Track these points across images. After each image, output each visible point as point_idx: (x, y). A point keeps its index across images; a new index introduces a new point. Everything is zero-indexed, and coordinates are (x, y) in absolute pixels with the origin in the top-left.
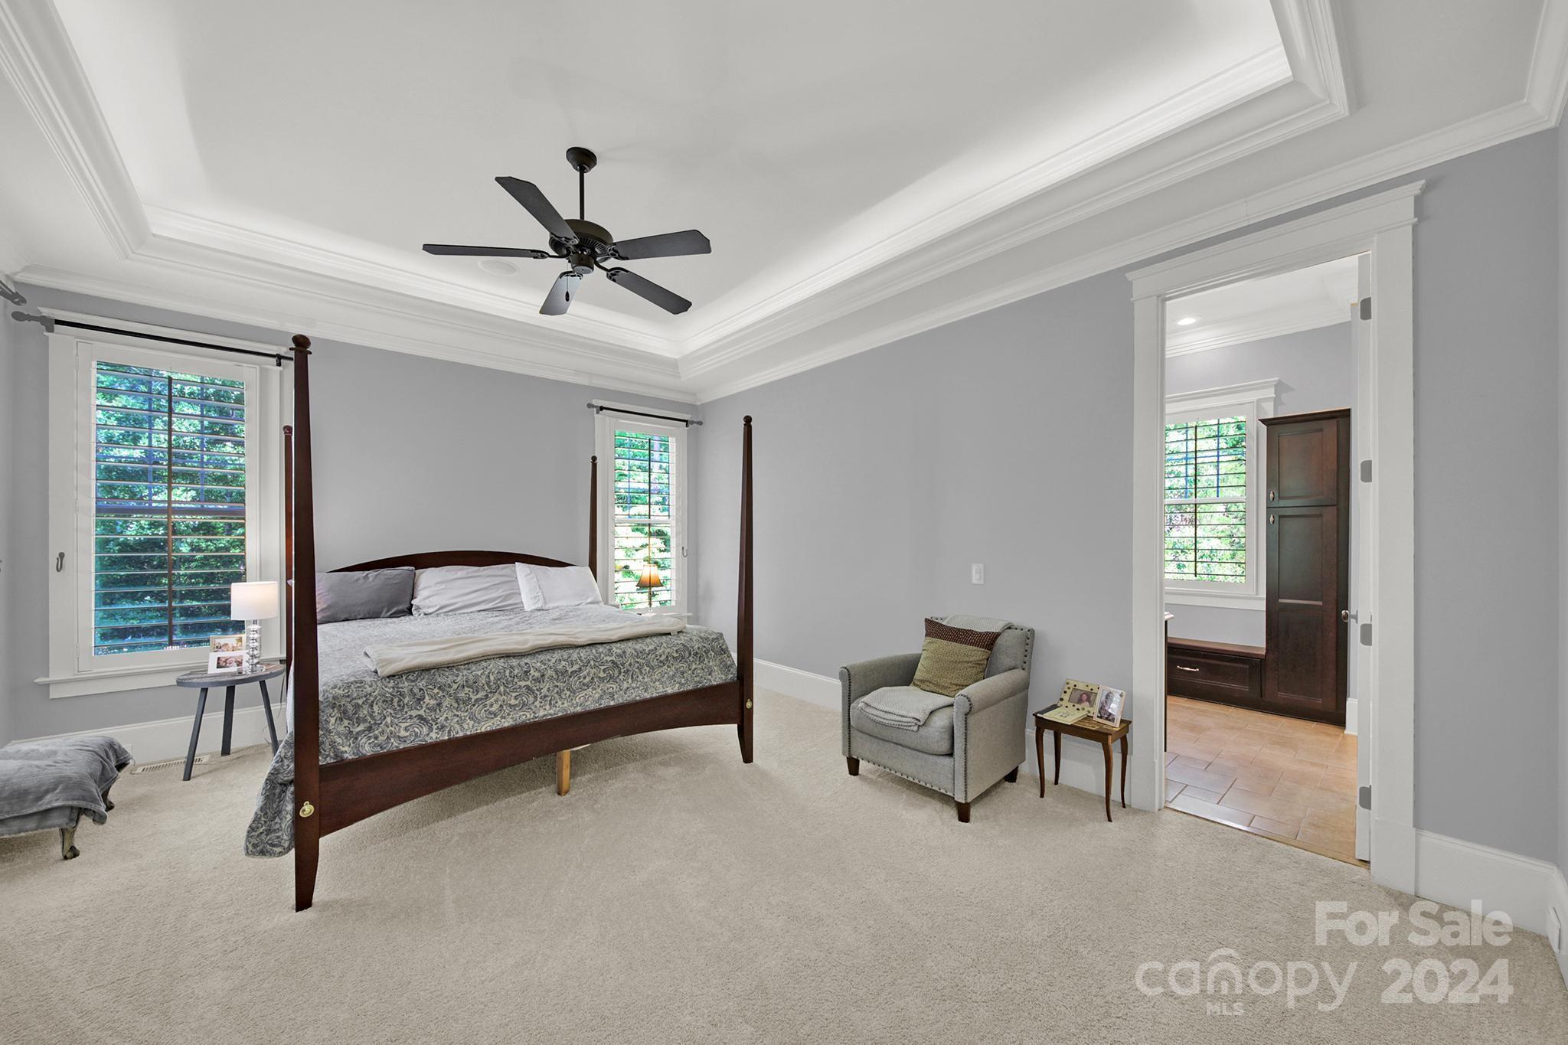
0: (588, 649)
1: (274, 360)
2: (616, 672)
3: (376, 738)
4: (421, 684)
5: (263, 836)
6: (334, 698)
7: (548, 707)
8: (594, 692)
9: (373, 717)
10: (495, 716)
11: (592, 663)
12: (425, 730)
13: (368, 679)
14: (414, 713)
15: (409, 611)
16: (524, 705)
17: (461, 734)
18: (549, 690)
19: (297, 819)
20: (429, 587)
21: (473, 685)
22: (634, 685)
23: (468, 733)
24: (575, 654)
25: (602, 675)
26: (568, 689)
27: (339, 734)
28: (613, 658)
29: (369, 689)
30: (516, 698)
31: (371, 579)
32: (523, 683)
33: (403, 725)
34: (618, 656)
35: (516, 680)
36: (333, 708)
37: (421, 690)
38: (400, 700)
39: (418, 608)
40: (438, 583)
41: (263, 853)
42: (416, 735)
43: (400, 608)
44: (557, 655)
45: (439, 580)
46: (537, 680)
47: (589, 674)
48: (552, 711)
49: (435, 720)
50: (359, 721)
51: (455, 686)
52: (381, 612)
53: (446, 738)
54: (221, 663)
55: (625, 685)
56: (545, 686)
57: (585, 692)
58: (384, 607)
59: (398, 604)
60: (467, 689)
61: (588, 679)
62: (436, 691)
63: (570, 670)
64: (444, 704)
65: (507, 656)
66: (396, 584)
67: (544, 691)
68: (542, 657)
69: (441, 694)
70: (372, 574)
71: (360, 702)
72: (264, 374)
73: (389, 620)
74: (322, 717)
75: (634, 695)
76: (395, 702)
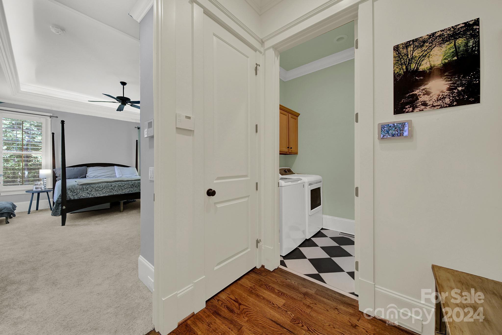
0: (126, 182)
1: (49, 117)
2: (133, 186)
3: (78, 196)
4: (88, 186)
5: (55, 213)
6: (69, 188)
7: (116, 192)
8: (127, 190)
9: (77, 192)
10: (104, 193)
11: (127, 184)
12: (89, 195)
13: (76, 185)
14: (86, 192)
15: (85, 177)
16: (111, 192)
17: (96, 196)
18: (117, 189)
19: (62, 209)
20: (91, 171)
21: (100, 187)
22: (137, 189)
23: (98, 196)
24: (123, 182)
25: (129, 187)
26: (121, 189)
27: (70, 195)
28: (132, 183)
29: (76, 187)
30: (109, 190)
31: (75, 169)
32: (111, 187)
33: (84, 194)
34: (134, 183)
35: (109, 187)
36: (69, 190)
37: (88, 188)
38: (83, 189)
39: (88, 176)
40: (93, 171)
41: (55, 215)
42: (87, 196)
43: (83, 176)
44: (119, 182)
45: (94, 170)
46: (114, 187)
47: (126, 186)
48: (117, 193)
49: (91, 194)
50: (74, 193)
51: (95, 187)
53: (93, 197)
54: (36, 188)
55: (135, 189)
56: (116, 188)
57: (125, 190)
58: (78, 176)
59: (83, 175)
60: (98, 188)
61: (126, 187)
62: (91, 188)
63: (122, 185)
64: (93, 191)
65: (107, 182)
66: (82, 170)
67: (116, 189)
68: (115, 183)
69: (92, 188)
70: (75, 168)
71: (75, 189)
72: (46, 120)
73: (80, 179)
74: (67, 191)
75: (137, 191)
76: (82, 190)
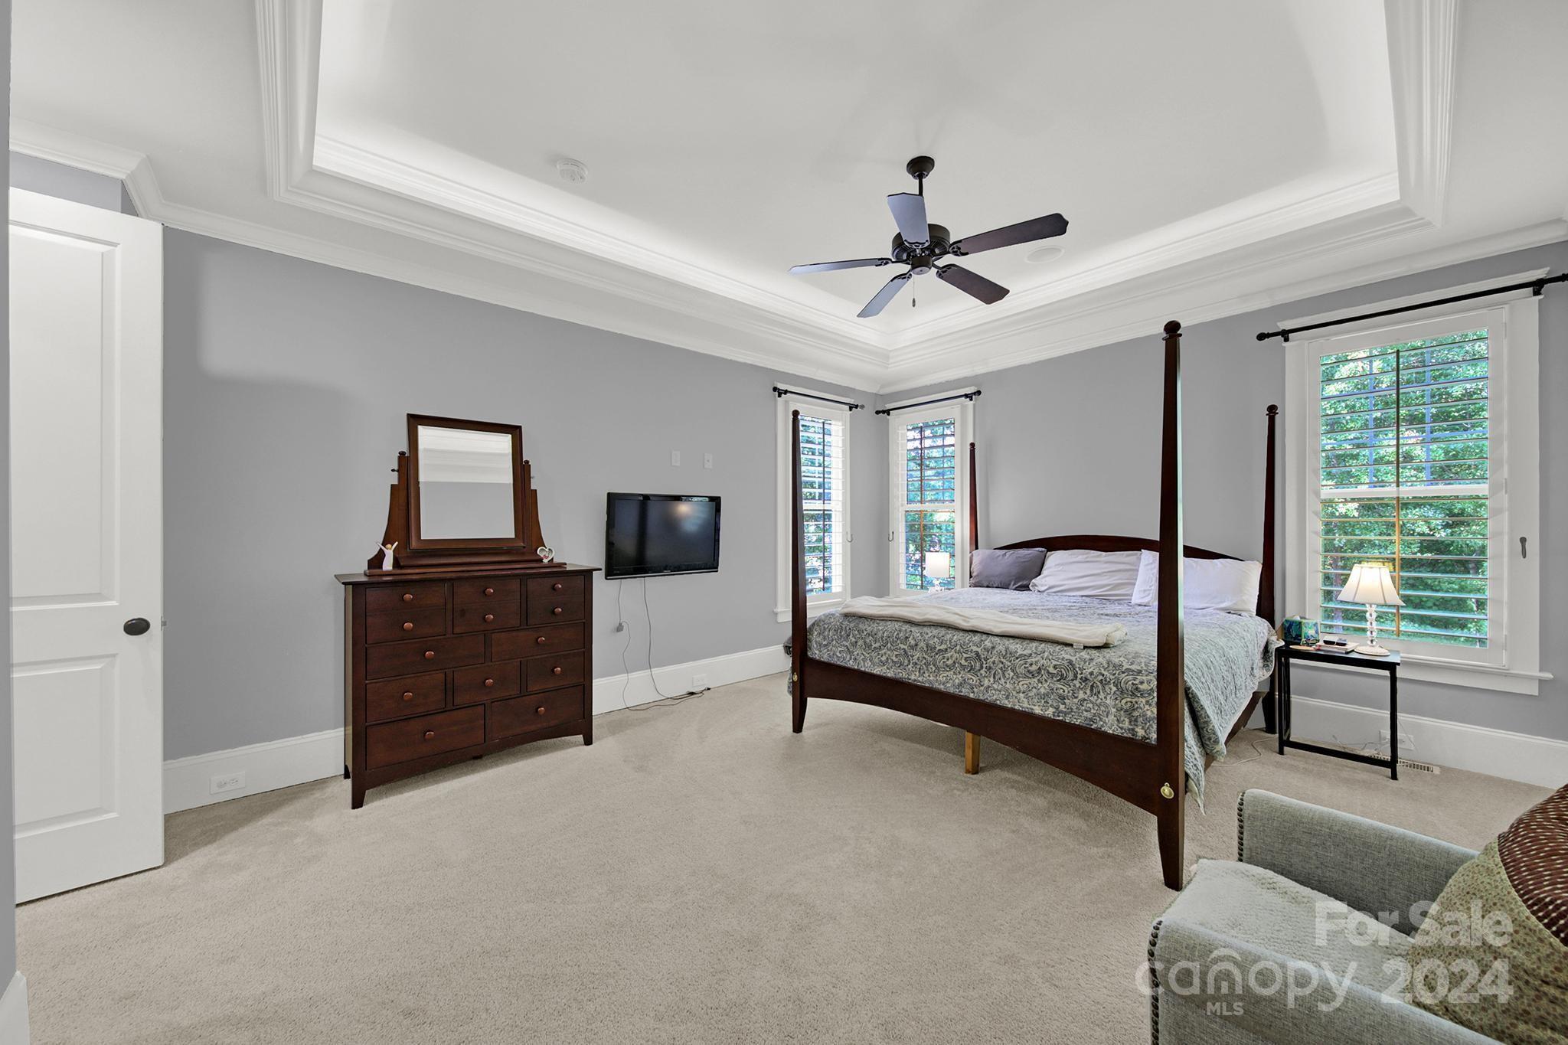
2: (978, 664)
8: (955, 676)
11: (958, 647)
15: (1029, 587)
16: (902, 664)
18: (920, 659)
20: (1053, 567)
21: (874, 637)
22: (995, 686)
25: (964, 662)
26: (934, 665)
28: (980, 650)
30: (897, 656)
31: (1007, 557)
34: (985, 649)
39: (1036, 585)
43: (1025, 583)
50: (824, 638)
52: (1009, 585)
57: (947, 673)
58: (1011, 581)
59: (1025, 579)
60: (870, 637)
62: (856, 632)
66: (1024, 562)
70: (1010, 552)
75: (995, 697)
